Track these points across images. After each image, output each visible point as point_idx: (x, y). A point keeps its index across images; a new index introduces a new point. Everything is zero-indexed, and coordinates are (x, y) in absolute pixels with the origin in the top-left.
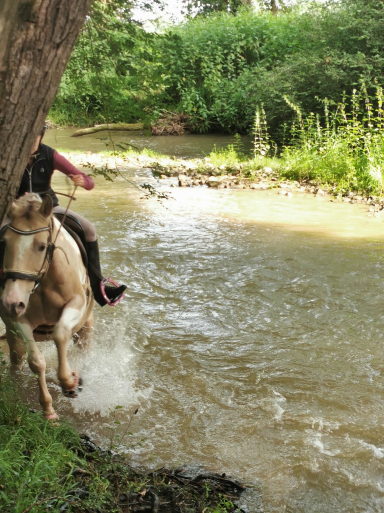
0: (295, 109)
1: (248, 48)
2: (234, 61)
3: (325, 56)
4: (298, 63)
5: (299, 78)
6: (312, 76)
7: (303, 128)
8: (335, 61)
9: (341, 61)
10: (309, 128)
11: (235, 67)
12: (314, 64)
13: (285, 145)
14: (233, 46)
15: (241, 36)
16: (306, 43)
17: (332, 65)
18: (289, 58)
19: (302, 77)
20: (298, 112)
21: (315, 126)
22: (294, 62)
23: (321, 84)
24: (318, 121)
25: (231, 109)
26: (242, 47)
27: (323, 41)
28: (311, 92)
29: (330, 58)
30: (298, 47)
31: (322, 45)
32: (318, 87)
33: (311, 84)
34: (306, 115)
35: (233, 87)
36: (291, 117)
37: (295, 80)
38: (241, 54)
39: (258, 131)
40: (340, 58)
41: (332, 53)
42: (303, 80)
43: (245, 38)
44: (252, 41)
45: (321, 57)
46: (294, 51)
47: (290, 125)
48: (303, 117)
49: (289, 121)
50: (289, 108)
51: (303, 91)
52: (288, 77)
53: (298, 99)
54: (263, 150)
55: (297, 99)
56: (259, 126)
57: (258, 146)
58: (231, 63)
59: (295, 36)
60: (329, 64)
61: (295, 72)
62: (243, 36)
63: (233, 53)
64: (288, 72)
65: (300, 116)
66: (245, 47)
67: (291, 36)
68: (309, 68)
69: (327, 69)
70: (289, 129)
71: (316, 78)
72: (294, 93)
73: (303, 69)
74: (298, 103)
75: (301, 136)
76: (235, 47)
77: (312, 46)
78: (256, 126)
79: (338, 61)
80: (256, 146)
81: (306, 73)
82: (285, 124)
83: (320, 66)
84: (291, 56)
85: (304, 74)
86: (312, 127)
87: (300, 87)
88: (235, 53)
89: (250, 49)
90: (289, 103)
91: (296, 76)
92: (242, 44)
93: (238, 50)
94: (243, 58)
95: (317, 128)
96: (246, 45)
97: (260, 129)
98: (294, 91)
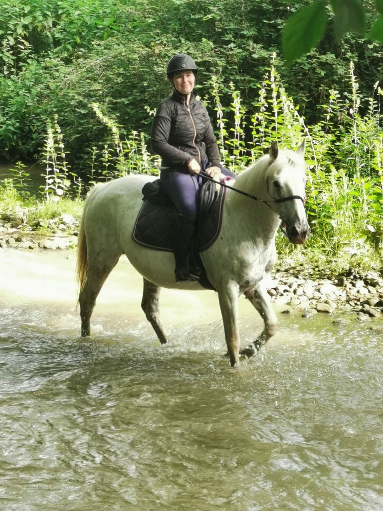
0: (109, 125)
1: (35, 28)
2: (12, 48)
3: (153, 44)
4: (113, 54)
5: (114, 77)
6: (135, 74)
7: (121, 155)
8: (169, 51)
9: (177, 52)
10: (130, 155)
11: (14, 58)
12: (136, 56)
13: (94, 179)
14: (11, 25)
15: (23, 9)
16: (125, 23)
17: (164, 57)
18: (99, 45)
19: (119, 75)
20: (115, 130)
21: (139, 152)
22: (106, 51)
23: (148, 86)
24: (143, 143)
25: (9, 122)
26: (25, 27)
27: (150, 21)
28: (134, 99)
29: (161, 48)
30: (112, 29)
31: (149, 25)
32: (143, 90)
33: (134, 86)
34: (125, 133)
35: (12, 88)
36: (103, 136)
37: (108, 80)
38: (25, 38)
39: (51, 159)
40: (176, 48)
41: (164, 40)
42: (120, 80)
43: (30, 12)
44: (41, 18)
45: (147, 45)
46: (106, 34)
47: (101, 148)
48: (122, 138)
49: (100, 143)
50: (99, 122)
51: (120, 98)
52: (97, 75)
53: (114, 108)
54: (59, 187)
55: (112, 108)
56: (53, 150)
57: (51, 181)
58: (8, 51)
59: (108, 11)
60: (159, 56)
61: (108, 67)
62: (27, 9)
63: (11, 35)
64: (98, 67)
65: (117, 136)
66: (31, 27)
67: (101, 11)
68: (130, 62)
69: (157, 64)
70: (100, 156)
71: (140, 77)
72: (107, 100)
73: (121, 64)
74: (114, 116)
75: (118, 166)
76: (15, 25)
77: (135, 27)
78: (48, 149)
79: (173, 51)
80: (47, 181)
81: (125, 70)
82: (94, 148)
83: (145, 59)
84: (102, 43)
85: (121, 70)
86: (135, 152)
87: (117, 90)
88: (14, 36)
89: (39, 29)
90: (101, 116)
91: (110, 74)
92: (26, 21)
93: (20, 31)
94: (26, 43)
95: (141, 154)
96: (31, 23)
97: (54, 155)
98: (107, 96)
